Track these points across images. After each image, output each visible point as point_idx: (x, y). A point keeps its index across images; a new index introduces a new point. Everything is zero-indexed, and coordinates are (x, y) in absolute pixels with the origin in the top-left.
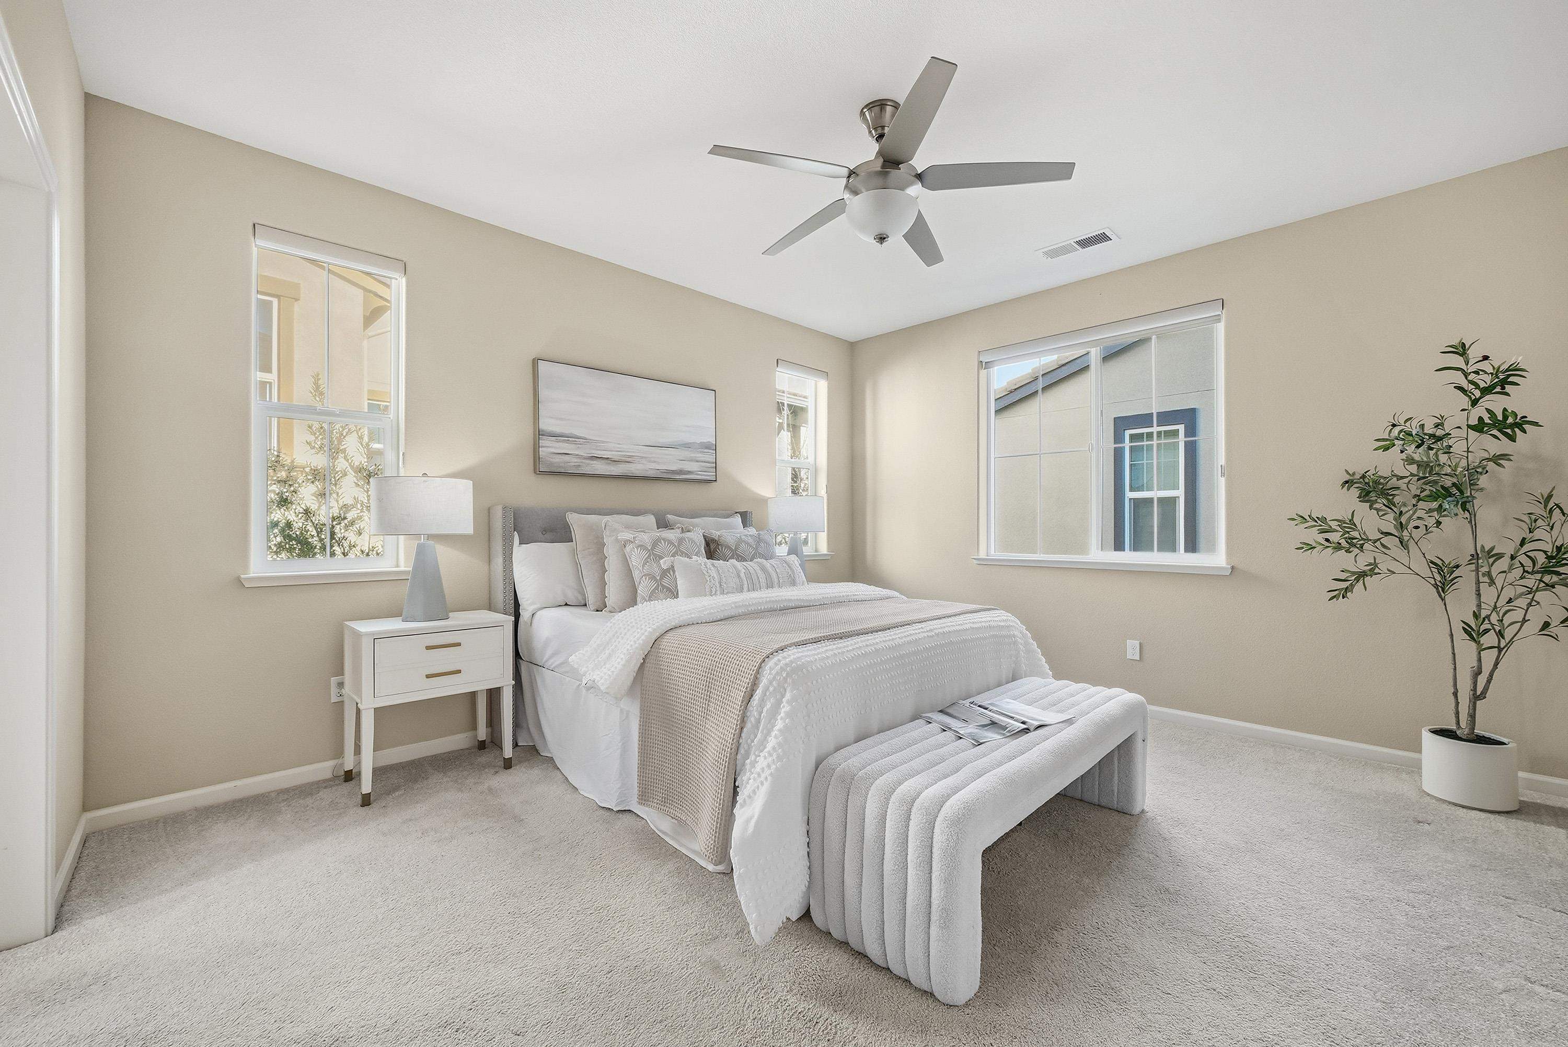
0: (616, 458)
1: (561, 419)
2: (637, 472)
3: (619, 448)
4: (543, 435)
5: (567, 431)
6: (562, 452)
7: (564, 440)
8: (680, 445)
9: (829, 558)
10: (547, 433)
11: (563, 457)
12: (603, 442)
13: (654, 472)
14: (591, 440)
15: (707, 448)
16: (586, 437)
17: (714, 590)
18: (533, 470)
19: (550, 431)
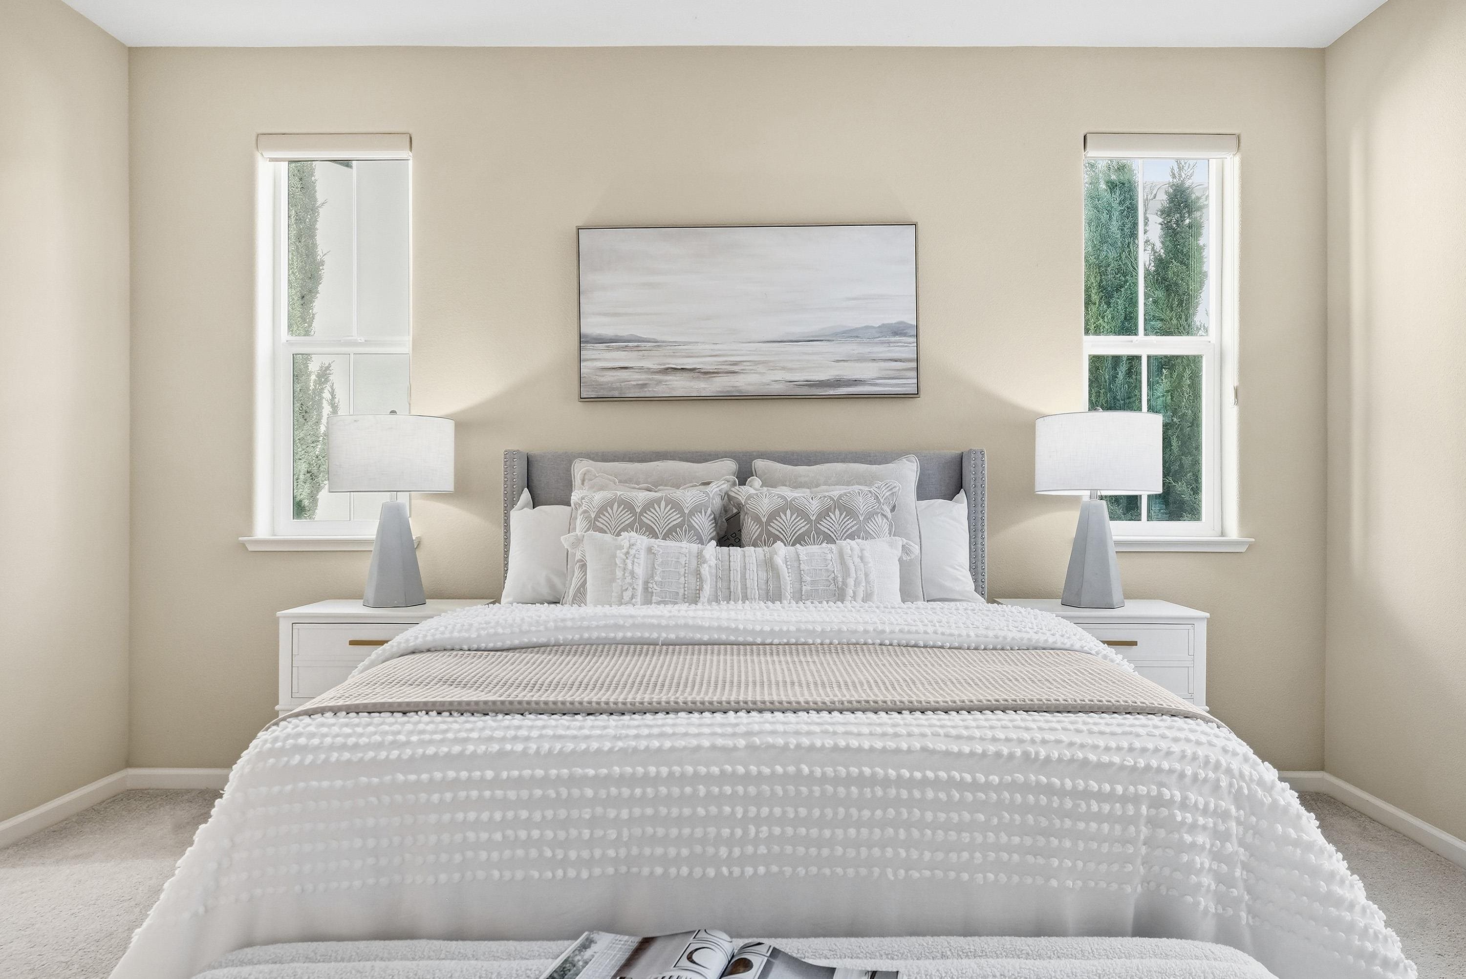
4: (587, 342)
8: (836, 334)
9: (1243, 549)
10: (596, 339)
12: (685, 343)
14: (664, 342)
15: (895, 334)
16: (659, 338)
17: (627, 595)
18: (577, 397)
19: (600, 335)
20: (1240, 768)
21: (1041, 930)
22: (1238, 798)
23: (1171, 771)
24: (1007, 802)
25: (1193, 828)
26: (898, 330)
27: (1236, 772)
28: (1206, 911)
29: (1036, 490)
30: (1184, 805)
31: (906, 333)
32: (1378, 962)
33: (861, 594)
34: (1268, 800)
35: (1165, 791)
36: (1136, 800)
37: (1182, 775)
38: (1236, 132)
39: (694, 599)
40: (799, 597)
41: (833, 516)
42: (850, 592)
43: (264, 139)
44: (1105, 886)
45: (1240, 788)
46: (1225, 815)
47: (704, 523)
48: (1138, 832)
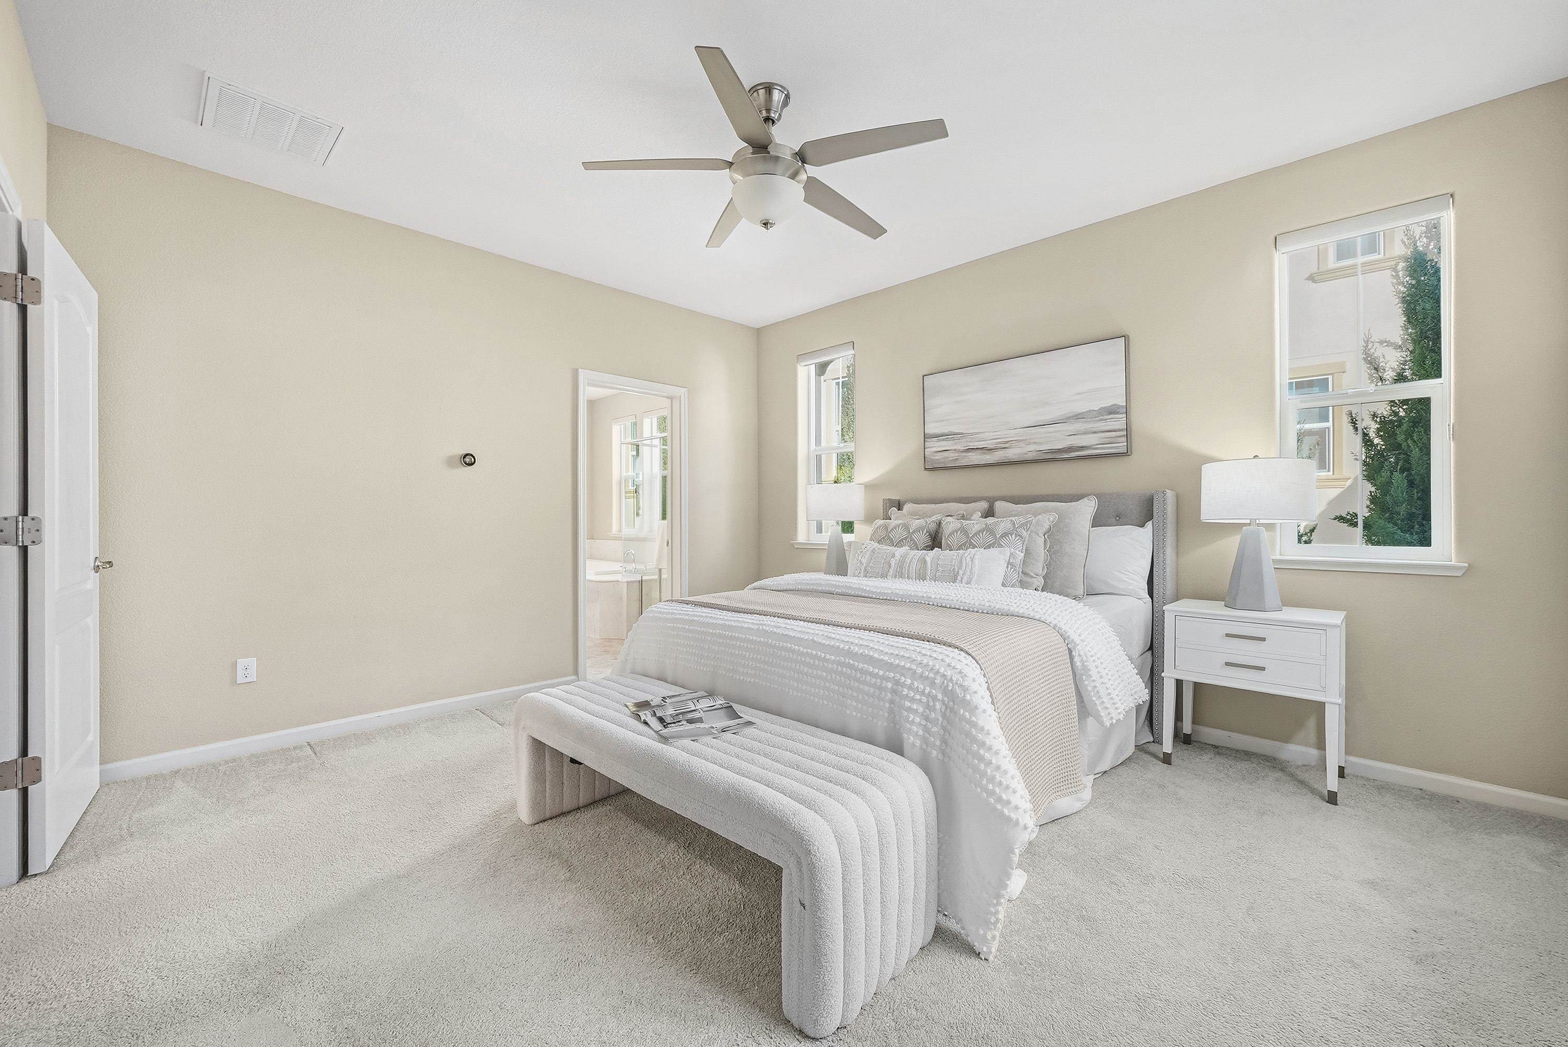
0: (991, 447)
1: (942, 421)
2: (1014, 457)
3: (994, 436)
5: (946, 431)
6: (941, 449)
7: (944, 439)
8: (1069, 418)
10: (931, 435)
11: (943, 454)
12: (977, 433)
13: (1034, 454)
15: (1110, 413)
16: (964, 432)
17: (857, 573)
18: (923, 467)
19: (934, 433)
20: (952, 676)
21: (844, 733)
22: (945, 691)
23: (910, 669)
24: (835, 669)
25: (913, 700)
26: (1112, 411)
27: (949, 677)
28: (914, 745)
29: (1201, 519)
30: (910, 688)
31: (1119, 412)
32: (995, 797)
33: (965, 579)
34: (961, 696)
35: (903, 678)
36: (887, 679)
37: (915, 672)
38: (1450, 191)
39: (884, 576)
40: (935, 579)
41: (981, 535)
42: (959, 578)
43: (801, 357)
44: (871, 719)
45: (947, 686)
46: (935, 698)
47: (922, 538)
48: (886, 695)
